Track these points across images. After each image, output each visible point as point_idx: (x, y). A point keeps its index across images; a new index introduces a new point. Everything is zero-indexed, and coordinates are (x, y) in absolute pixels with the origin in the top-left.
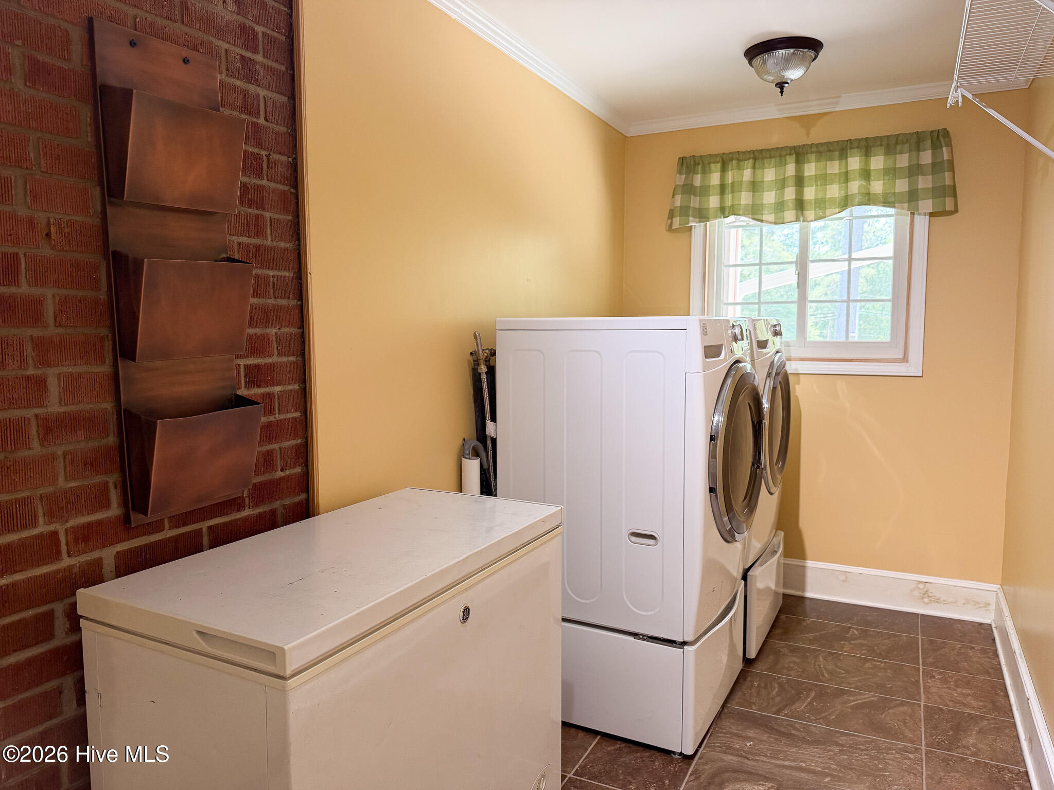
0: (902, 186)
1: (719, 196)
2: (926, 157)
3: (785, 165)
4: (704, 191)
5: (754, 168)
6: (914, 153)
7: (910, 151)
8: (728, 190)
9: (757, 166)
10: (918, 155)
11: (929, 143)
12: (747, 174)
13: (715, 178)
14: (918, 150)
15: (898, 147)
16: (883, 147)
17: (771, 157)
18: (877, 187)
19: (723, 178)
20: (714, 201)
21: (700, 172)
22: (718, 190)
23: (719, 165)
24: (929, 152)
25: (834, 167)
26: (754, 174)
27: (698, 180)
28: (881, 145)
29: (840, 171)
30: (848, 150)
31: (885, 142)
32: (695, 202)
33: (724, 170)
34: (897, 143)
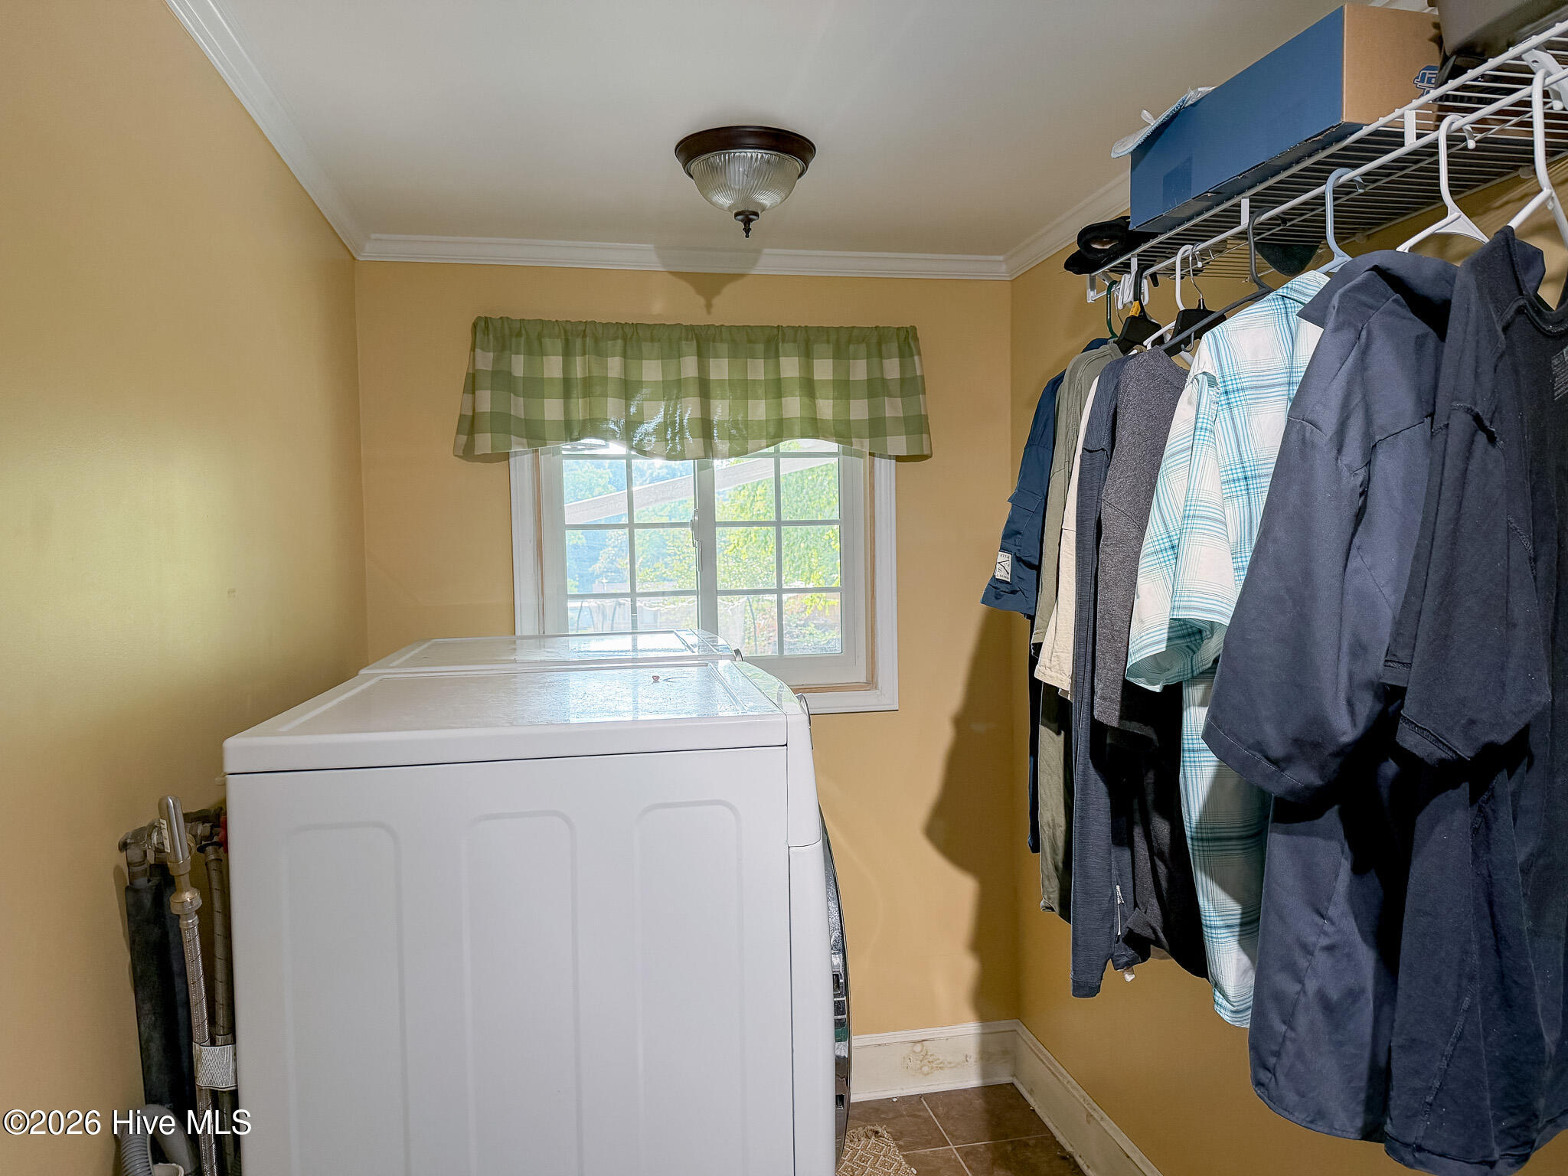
0: (859, 410)
1: (562, 400)
2: (892, 369)
3: (679, 357)
4: (534, 387)
5: (625, 355)
6: (875, 360)
7: (869, 357)
8: (577, 390)
9: (629, 352)
10: (881, 364)
11: (894, 347)
12: (614, 366)
13: (553, 367)
14: (881, 356)
15: (852, 347)
16: (831, 345)
17: (652, 340)
18: (826, 408)
19: (567, 367)
20: (552, 409)
21: (522, 350)
22: (559, 388)
23: (559, 344)
24: (896, 361)
25: (758, 369)
26: (625, 367)
27: (518, 365)
28: (828, 342)
29: (767, 378)
30: (780, 344)
31: (833, 337)
32: (518, 407)
33: (567, 353)
34: (849, 342)
